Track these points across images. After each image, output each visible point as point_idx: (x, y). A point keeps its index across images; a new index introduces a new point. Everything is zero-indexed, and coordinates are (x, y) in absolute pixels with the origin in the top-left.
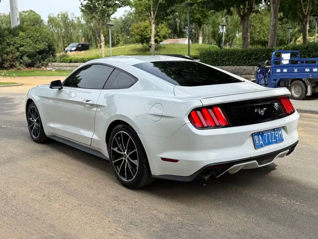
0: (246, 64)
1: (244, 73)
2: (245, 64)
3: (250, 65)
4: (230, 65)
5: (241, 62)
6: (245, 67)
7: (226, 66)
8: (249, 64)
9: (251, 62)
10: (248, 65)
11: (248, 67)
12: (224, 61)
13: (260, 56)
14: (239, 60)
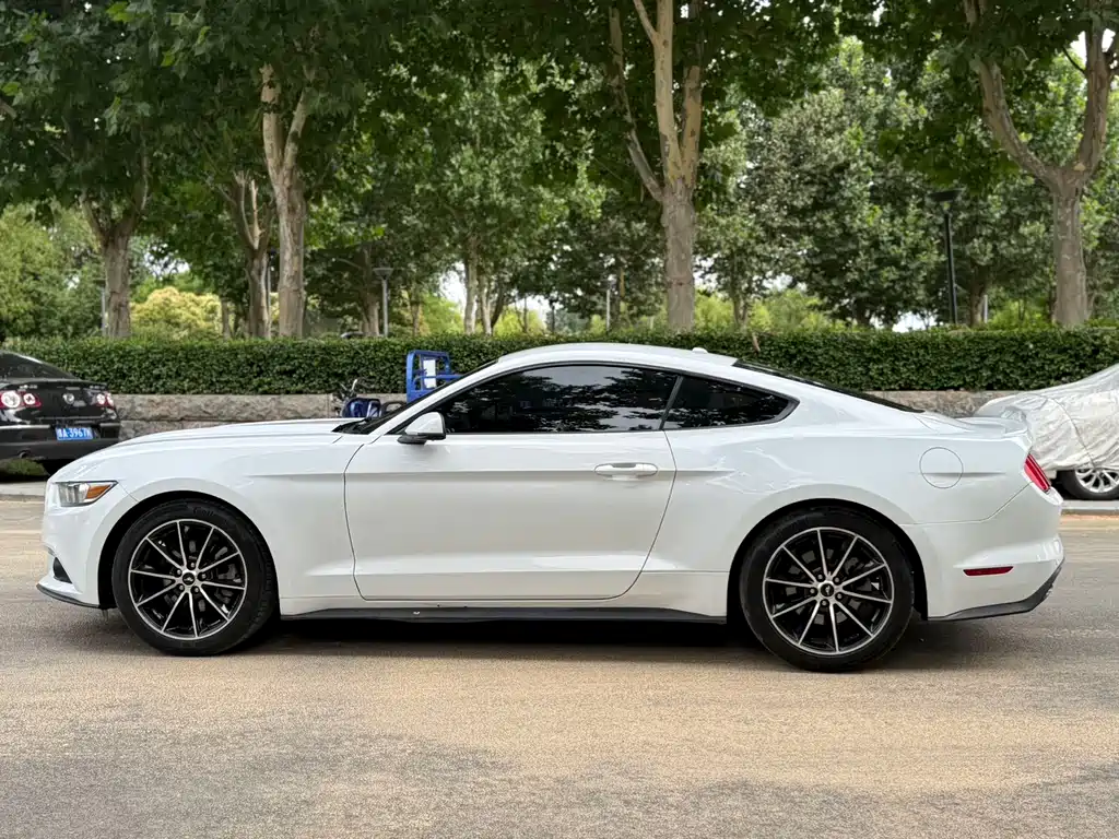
0: (250, 387)
1: (245, 415)
2: (243, 389)
3: (265, 393)
4: (184, 392)
5: (227, 382)
6: (246, 399)
7: (167, 392)
8: (260, 390)
9: (269, 384)
10: (255, 391)
11: (258, 397)
12: (158, 377)
13: (301, 363)
14: (220, 374)
